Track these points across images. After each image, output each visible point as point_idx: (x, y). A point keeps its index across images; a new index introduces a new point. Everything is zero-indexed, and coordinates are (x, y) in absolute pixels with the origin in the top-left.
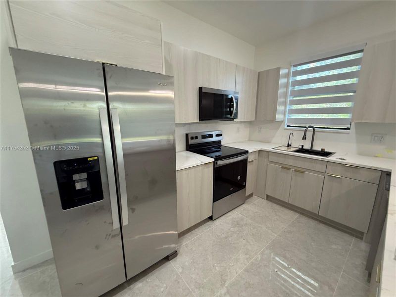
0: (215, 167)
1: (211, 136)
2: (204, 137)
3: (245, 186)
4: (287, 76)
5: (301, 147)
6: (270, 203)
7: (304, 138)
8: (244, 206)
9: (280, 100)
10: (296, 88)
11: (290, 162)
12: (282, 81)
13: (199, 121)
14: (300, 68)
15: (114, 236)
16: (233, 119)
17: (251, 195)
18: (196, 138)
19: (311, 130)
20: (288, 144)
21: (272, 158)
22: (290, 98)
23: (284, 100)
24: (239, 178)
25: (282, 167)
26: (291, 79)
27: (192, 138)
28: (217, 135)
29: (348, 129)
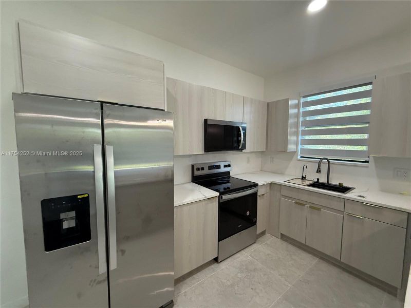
0: (221, 201)
1: (218, 167)
2: (211, 168)
3: (255, 223)
4: (297, 106)
5: (316, 180)
6: (285, 244)
7: (319, 171)
8: (254, 246)
9: (291, 130)
10: (308, 118)
11: (304, 198)
12: (292, 111)
13: (204, 153)
14: (309, 99)
15: (99, 282)
16: (241, 150)
17: (263, 233)
18: (203, 169)
19: (325, 162)
20: (302, 176)
21: (284, 192)
22: (301, 128)
23: (296, 130)
24: (248, 213)
25: (296, 203)
26: (302, 110)
27: (198, 169)
28: (225, 166)
29: (367, 162)
